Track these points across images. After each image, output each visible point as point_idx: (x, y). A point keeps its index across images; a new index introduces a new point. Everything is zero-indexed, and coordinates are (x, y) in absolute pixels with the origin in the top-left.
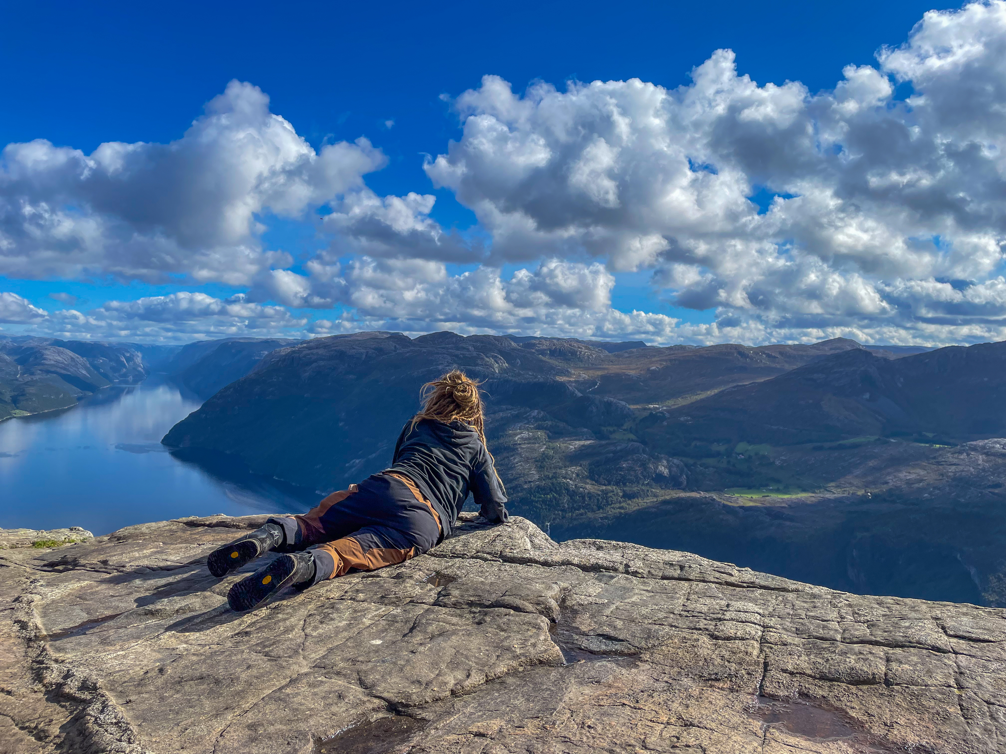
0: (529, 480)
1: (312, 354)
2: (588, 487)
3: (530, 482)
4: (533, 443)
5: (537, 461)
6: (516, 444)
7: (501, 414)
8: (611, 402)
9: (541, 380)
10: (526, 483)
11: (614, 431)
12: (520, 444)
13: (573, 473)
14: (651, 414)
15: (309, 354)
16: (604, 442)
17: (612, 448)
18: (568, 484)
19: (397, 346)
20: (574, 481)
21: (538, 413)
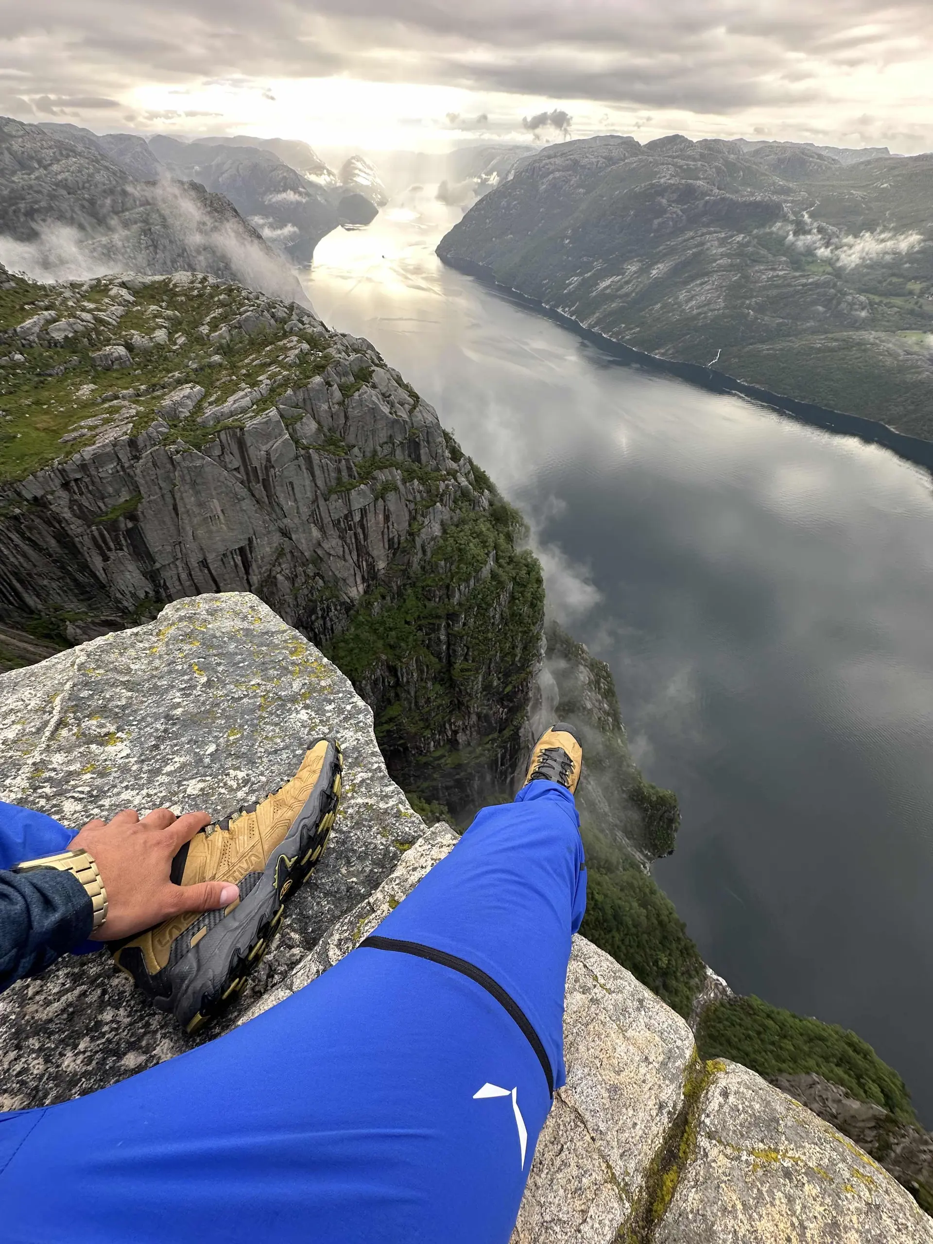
0: (715, 307)
1: (550, 163)
3: (715, 310)
4: (729, 271)
5: (727, 289)
6: (713, 271)
7: (708, 236)
9: (759, 198)
10: (711, 310)
12: (716, 271)
13: (756, 303)
15: (547, 164)
16: (797, 274)
19: (627, 154)
20: (755, 312)
21: (744, 238)
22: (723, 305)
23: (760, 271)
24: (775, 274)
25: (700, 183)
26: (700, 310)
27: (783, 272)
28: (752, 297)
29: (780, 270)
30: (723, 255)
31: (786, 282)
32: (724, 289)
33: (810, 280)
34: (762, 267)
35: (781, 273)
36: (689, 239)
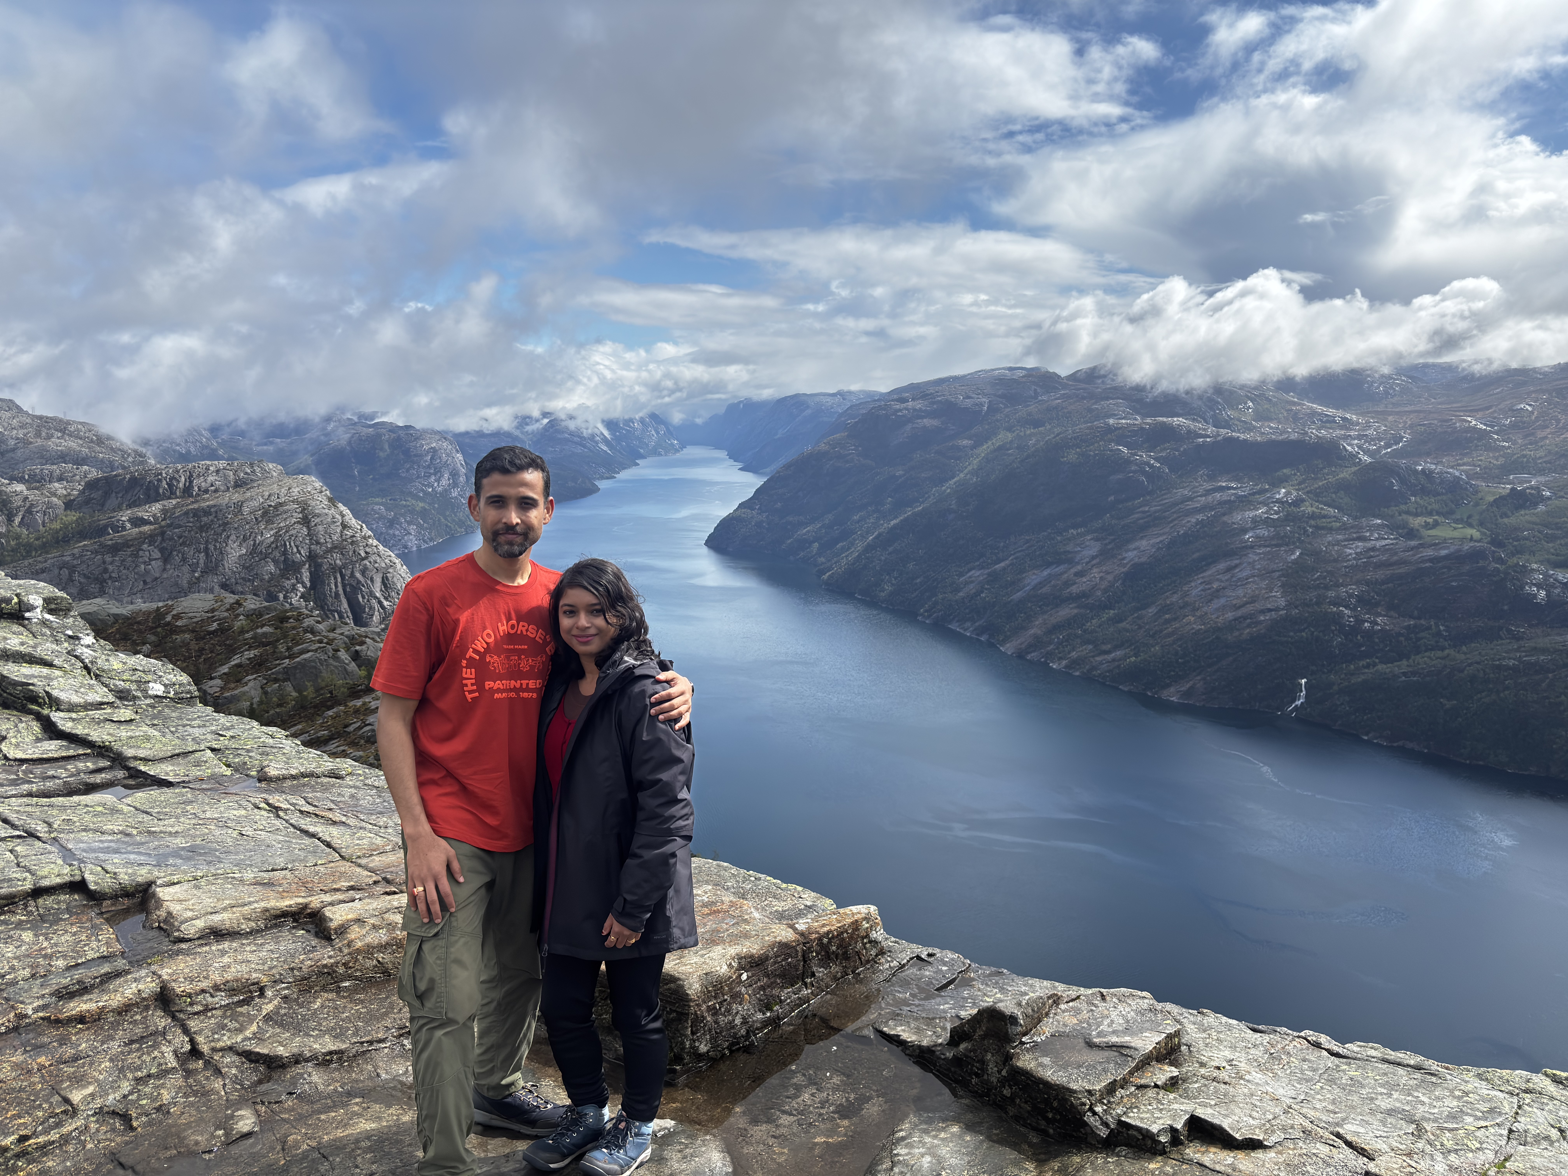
0: (1269, 606)
1: (906, 409)
2: (1379, 620)
3: (1270, 610)
4: (1276, 546)
5: (1283, 575)
6: (1246, 547)
7: (1218, 495)
8: (1431, 472)
9: (1294, 436)
10: (1263, 612)
11: (1436, 524)
12: (1252, 547)
13: (1351, 596)
14: (1513, 489)
15: (899, 410)
16: (1413, 543)
17: (1430, 553)
18: (1340, 615)
19: (1039, 390)
20: (1354, 609)
21: (1286, 494)
22: (1282, 602)
23: (1338, 543)
24: (1369, 545)
25: (1177, 421)
26: (1239, 613)
27: (1384, 543)
28: (1337, 585)
29: (1377, 539)
30: (1256, 522)
31: (1395, 558)
32: (1277, 574)
33: (1444, 552)
34: (1340, 537)
35: (1379, 544)
36: (1182, 502)
